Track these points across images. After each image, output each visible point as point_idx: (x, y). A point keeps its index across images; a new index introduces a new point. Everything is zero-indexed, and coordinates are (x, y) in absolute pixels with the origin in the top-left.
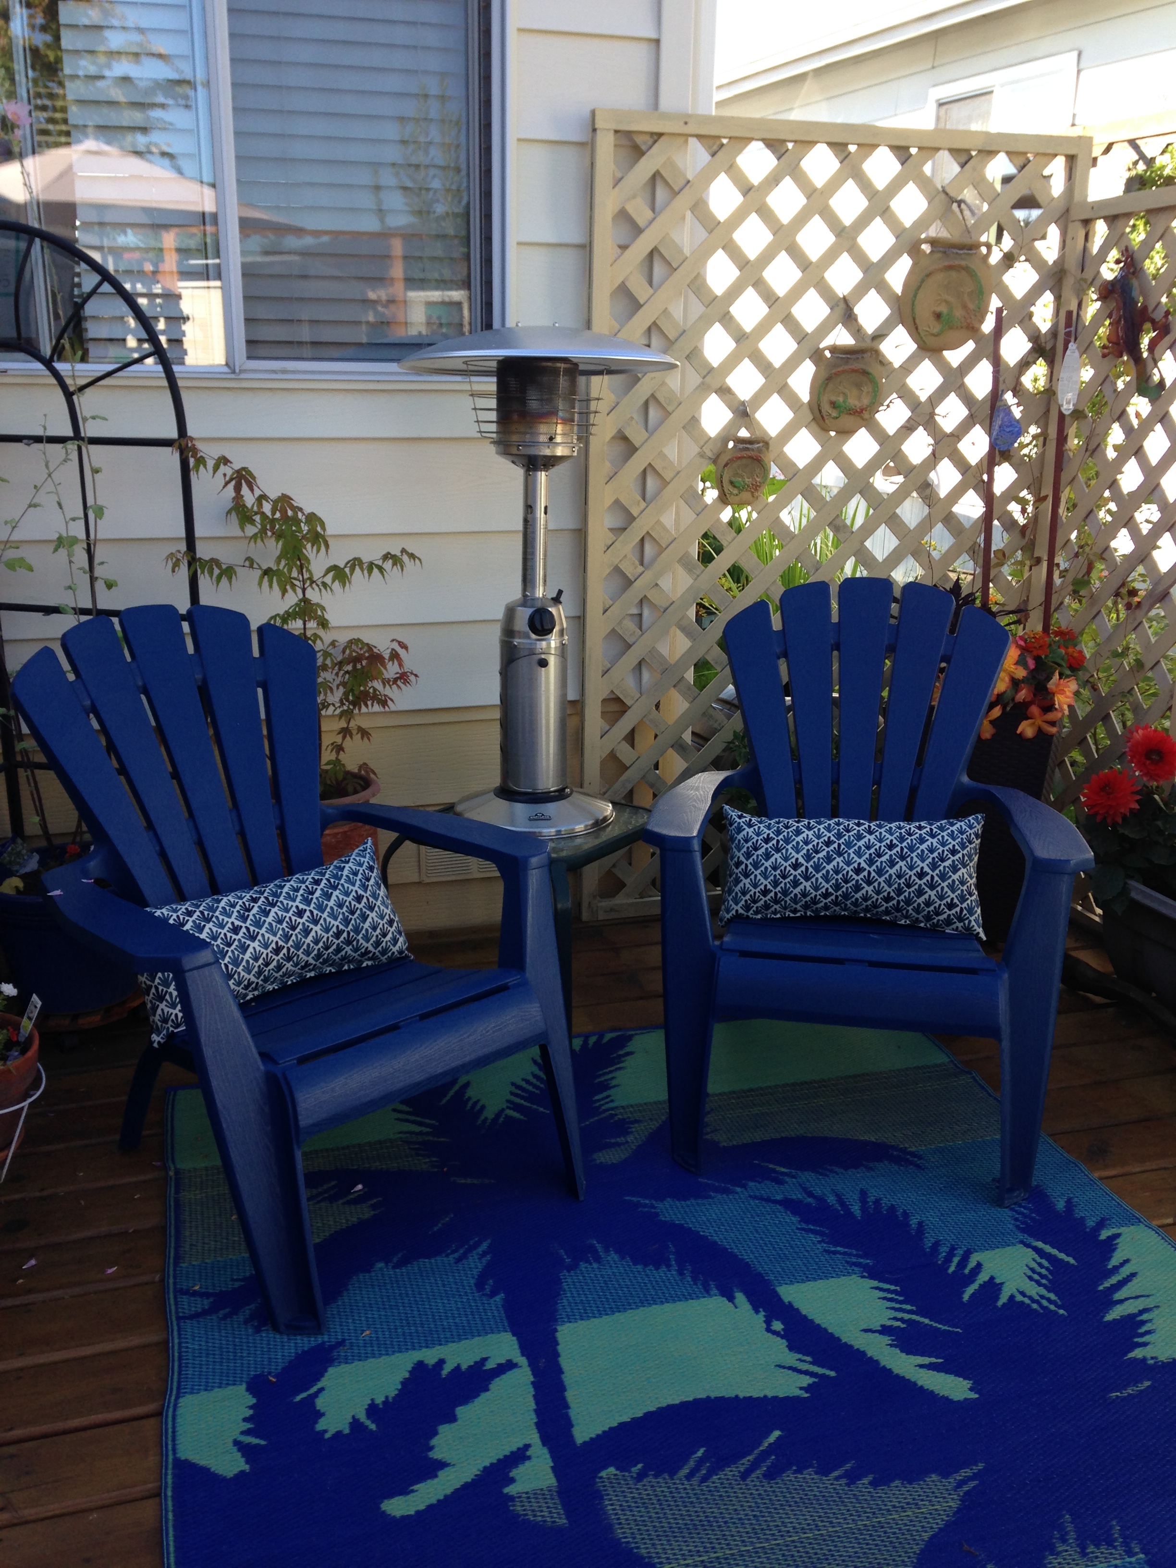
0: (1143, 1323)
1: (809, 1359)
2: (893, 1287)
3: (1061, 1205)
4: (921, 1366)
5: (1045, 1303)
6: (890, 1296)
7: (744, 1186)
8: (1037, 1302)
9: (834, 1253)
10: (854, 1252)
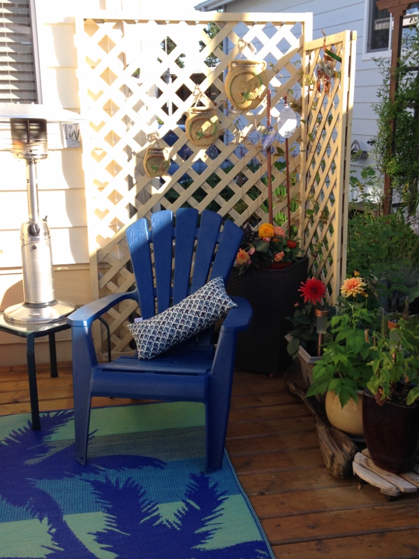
0: (211, 534)
1: (57, 544)
2: (113, 517)
3: (211, 485)
4: (101, 548)
5: (174, 525)
6: (110, 520)
7: (80, 475)
8: (171, 525)
9: (99, 502)
10: (108, 502)
